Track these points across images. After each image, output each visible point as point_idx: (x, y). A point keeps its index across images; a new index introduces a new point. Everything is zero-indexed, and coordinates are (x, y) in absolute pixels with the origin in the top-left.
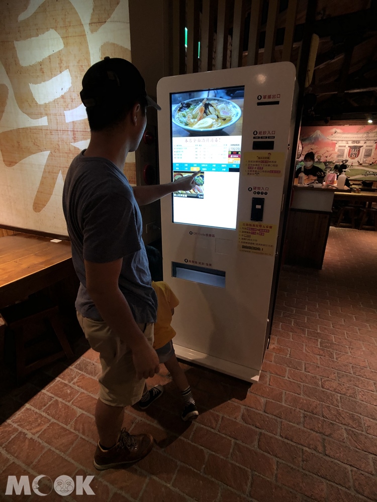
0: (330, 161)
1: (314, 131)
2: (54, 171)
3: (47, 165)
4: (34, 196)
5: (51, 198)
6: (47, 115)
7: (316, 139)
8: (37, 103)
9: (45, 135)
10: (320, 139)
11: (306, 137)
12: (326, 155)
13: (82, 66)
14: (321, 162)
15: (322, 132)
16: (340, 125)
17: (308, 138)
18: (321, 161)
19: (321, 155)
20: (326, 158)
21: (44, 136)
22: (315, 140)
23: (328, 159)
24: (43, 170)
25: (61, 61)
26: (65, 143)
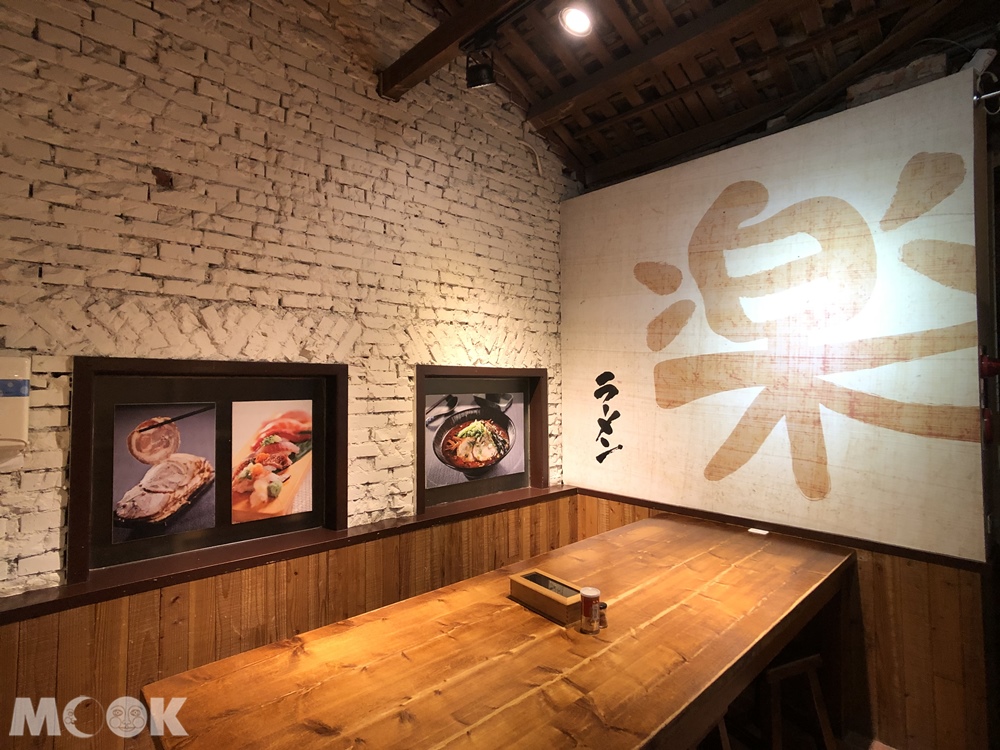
2: (769, 416)
3: (754, 408)
4: (711, 454)
5: (752, 459)
6: (767, 336)
8: (749, 322)
9: (758, 364)
13: (856, 272)
21: (755, 365)
24: (743, 414)
25: (813, 268)
26: (801, 376)
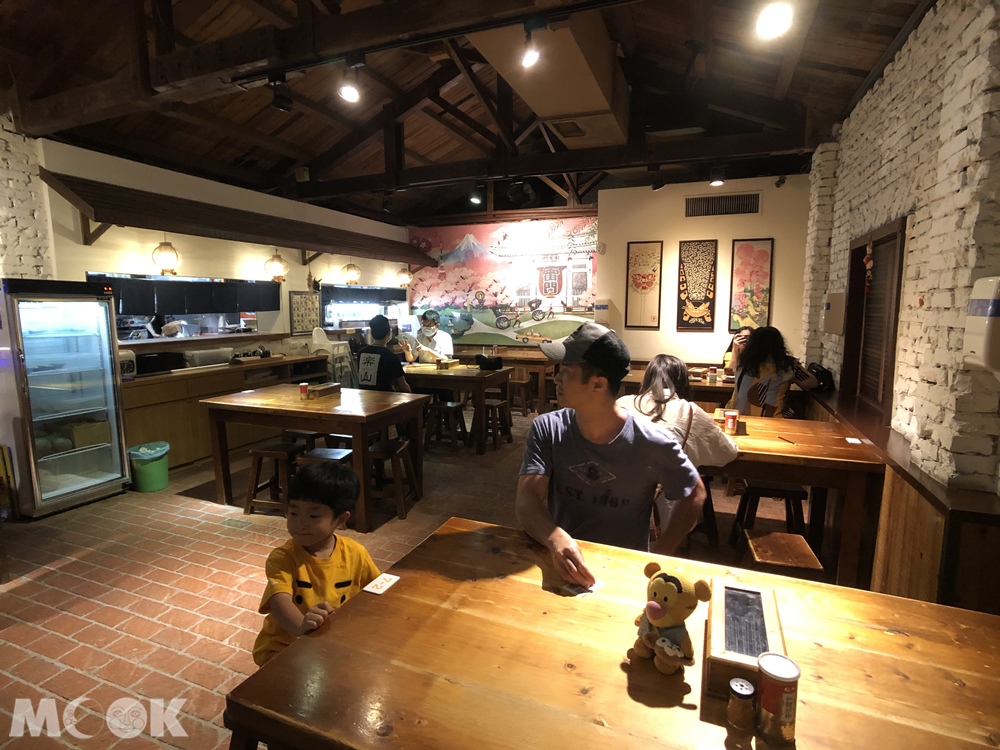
0: (504, 303)
1: (462, 237)
7: (469, 253)
10: (477, 255)
11: (448, 251)
12: (494, 289)
14: (486, 307)
15: (478, 237)
16: (514, 221)
17: (451, 253)
18: (486, 304)
19: (484, 291)
20: (494, 298)
22: (466, 256)
23: (500, 299)
